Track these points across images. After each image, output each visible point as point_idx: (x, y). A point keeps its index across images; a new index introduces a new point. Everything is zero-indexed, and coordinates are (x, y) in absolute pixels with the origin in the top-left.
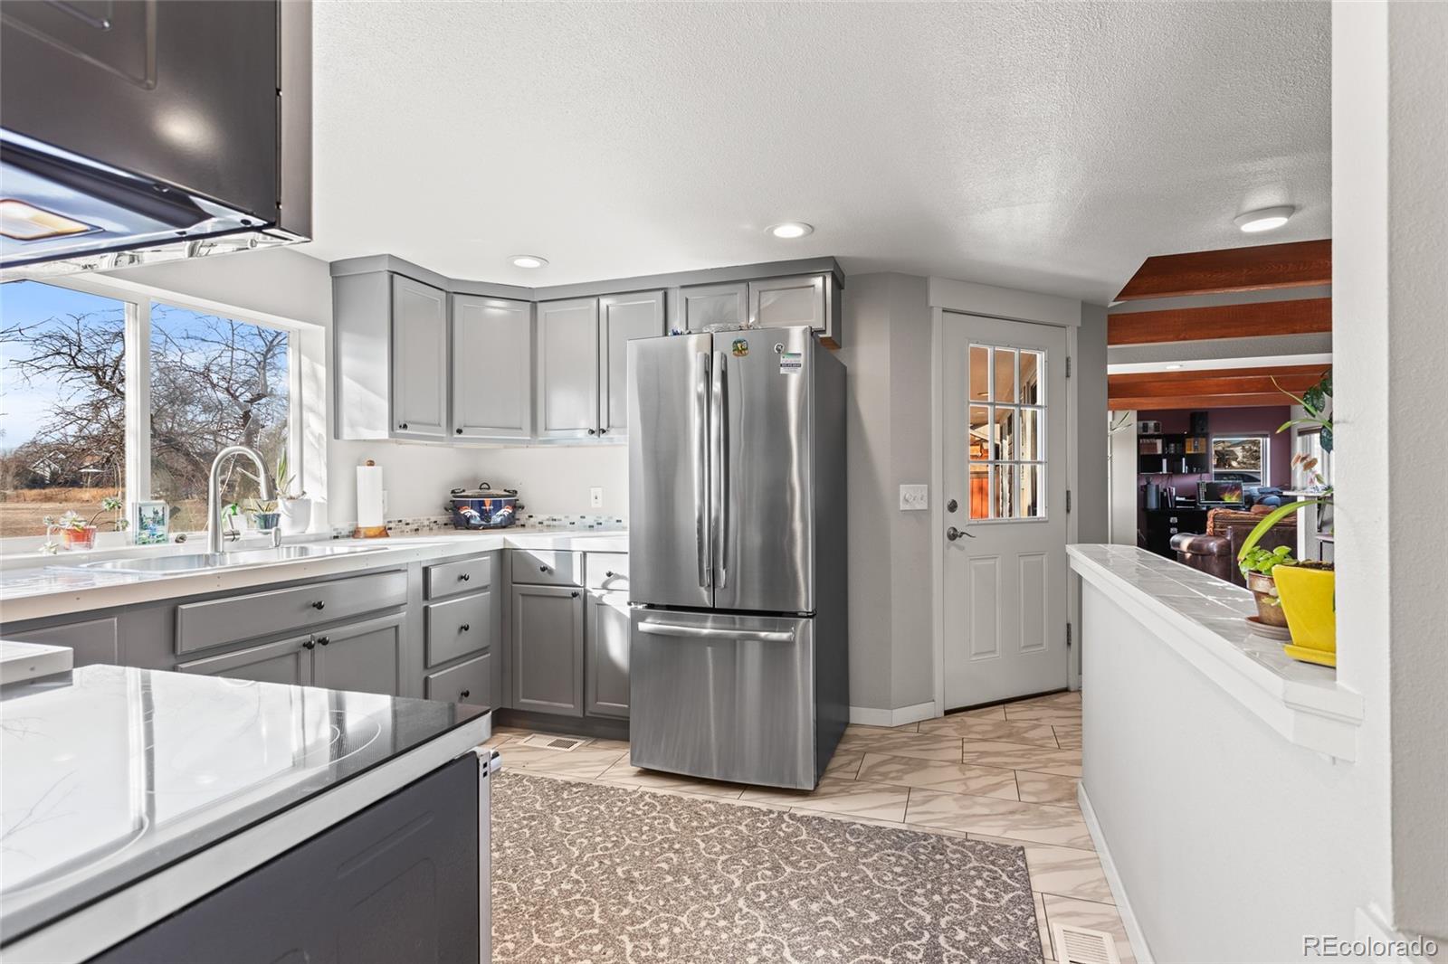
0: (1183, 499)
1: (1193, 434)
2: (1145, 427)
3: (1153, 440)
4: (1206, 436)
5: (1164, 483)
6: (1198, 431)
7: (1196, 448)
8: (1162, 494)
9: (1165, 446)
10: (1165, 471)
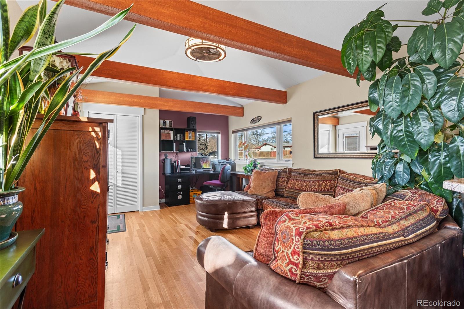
0: (184, 167)
1: (188, 129)
2: (164, 123)
3: (168, 131)
4: (195, 131)
5: (174, 157)
6: (191, 127)
7: (190, 137)
8: (173, 164)
9: (175, 135)
10: (175, 151)
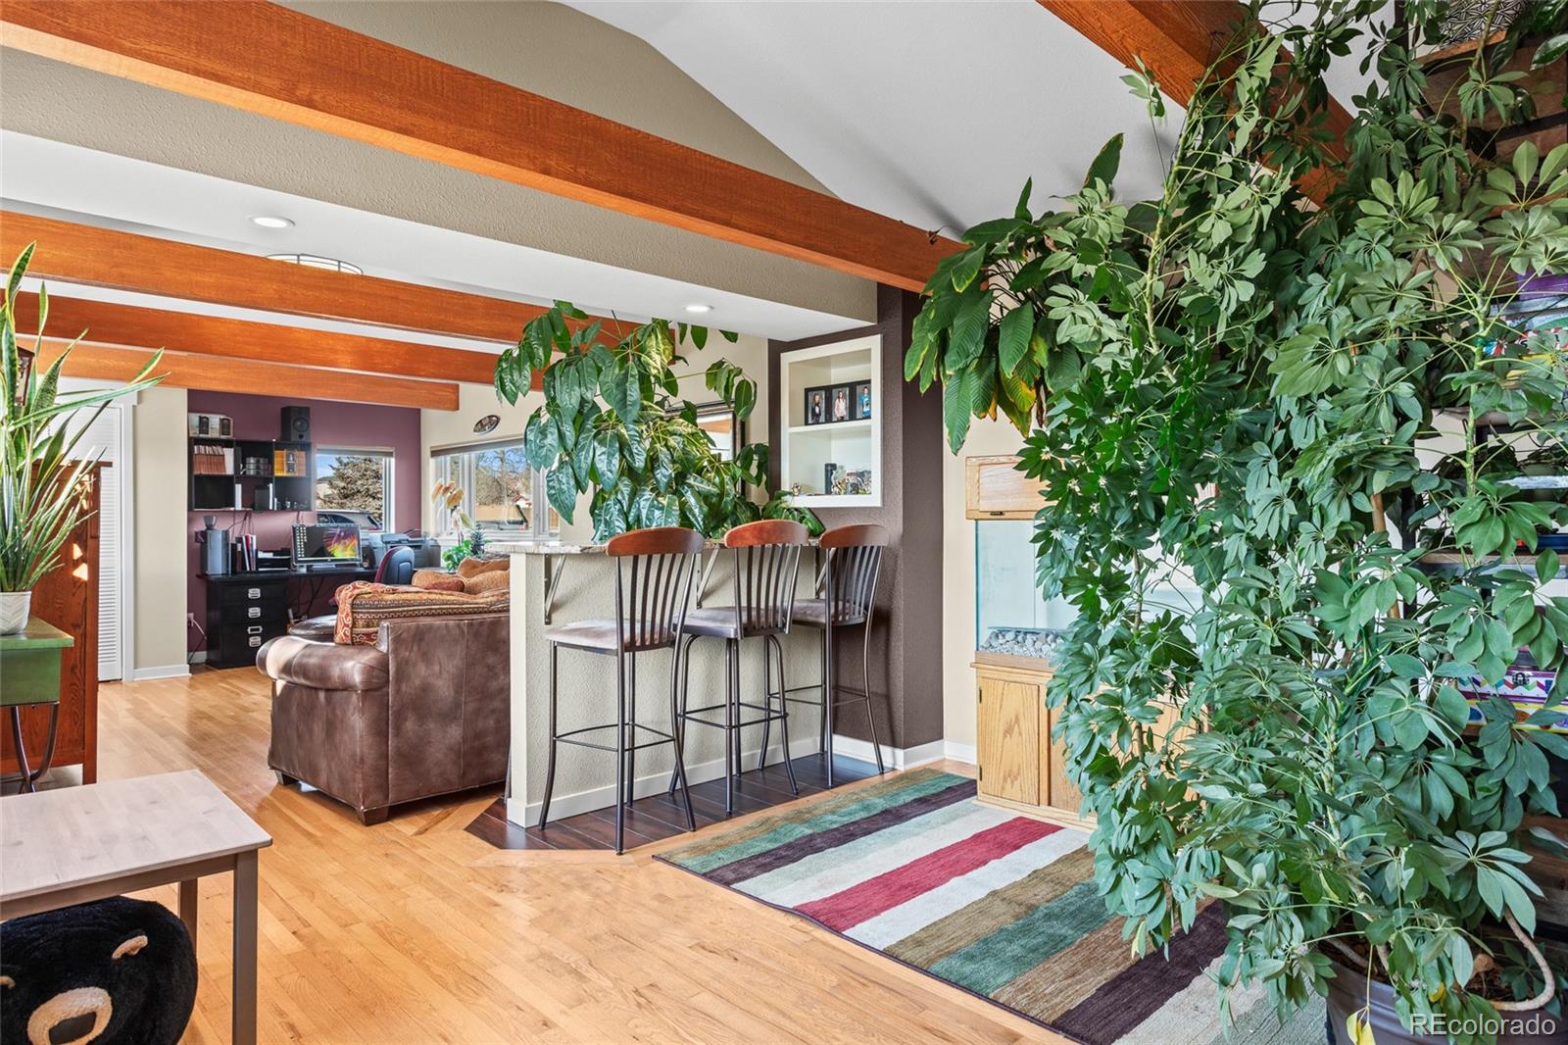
0: (270, 555)
1: (285, 443)
2: (204, 425)
3: (218, 450)
4: (306, 447)
5: (238, 527)
6: (294, 438)
7: (290, 468)
8: (234, 546)
9: (241, 460)
10: (239, 506)
